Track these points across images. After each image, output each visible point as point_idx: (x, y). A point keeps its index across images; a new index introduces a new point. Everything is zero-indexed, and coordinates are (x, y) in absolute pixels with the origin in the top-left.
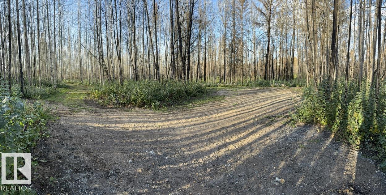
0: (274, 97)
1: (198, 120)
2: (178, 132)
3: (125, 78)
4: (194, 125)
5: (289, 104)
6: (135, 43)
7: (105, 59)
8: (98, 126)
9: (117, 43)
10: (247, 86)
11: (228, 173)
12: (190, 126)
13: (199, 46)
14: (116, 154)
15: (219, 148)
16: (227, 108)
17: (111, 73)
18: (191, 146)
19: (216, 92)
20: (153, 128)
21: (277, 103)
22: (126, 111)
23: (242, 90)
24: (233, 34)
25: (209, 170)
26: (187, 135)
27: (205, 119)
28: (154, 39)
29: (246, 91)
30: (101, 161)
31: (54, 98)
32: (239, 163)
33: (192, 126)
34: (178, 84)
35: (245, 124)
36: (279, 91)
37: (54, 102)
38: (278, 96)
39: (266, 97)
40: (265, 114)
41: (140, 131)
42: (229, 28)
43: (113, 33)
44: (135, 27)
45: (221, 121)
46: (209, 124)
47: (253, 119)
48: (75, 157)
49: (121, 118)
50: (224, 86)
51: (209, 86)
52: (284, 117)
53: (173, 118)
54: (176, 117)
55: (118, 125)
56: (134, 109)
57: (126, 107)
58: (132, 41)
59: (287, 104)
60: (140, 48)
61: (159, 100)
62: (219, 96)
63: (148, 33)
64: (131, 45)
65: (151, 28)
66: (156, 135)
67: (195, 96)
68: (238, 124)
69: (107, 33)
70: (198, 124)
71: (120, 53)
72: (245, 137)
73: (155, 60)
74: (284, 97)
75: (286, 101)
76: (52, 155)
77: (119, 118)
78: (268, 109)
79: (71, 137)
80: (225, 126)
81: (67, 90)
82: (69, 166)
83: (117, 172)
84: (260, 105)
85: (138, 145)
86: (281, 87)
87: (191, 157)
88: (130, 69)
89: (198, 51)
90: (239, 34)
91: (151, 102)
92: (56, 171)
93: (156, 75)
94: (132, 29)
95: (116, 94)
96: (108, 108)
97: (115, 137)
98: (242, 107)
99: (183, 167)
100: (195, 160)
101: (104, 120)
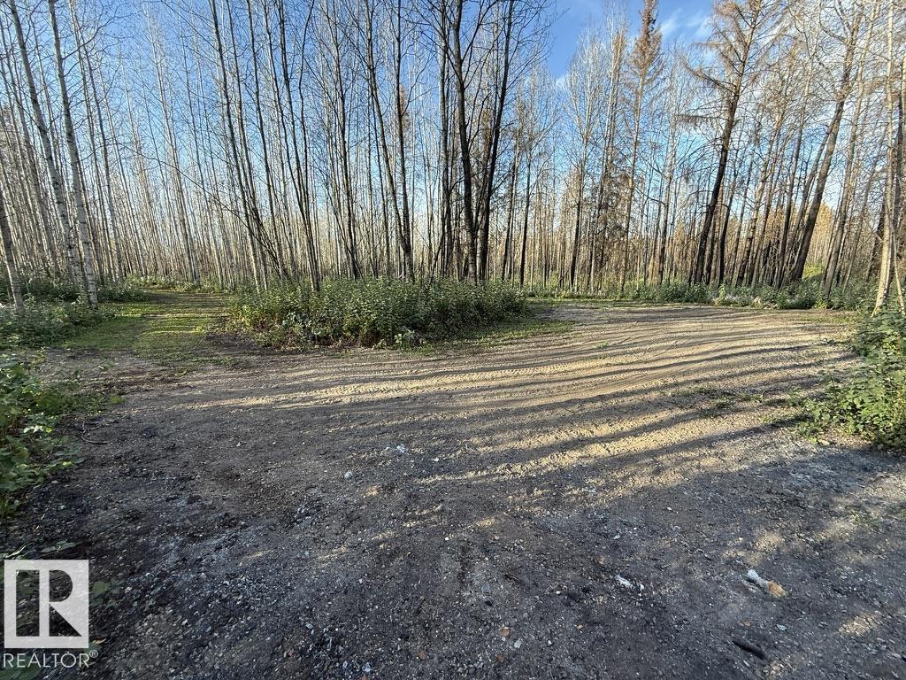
0: (725, 335)
1: (508, 377)
2: (461, 403)
3: (326, 273)
4: (500, 387)
5: (788, 364)
6: (347, 185)
7: (264, 220)
8: (257, 402)
9: (296, 181)
10: (634, 298)
11: (589, 509)
12: (489, 389)
13: (511, 195)
14: (311, 465)
15: (565, 447)
16: (580, 353)
17: (287, 258)
18: (492, 434)
19: (551, 311)
20: (400, 394)
21: (737, 355)
22: (333, 356)
23: (622, 309)
24: (607, 160)
25: (540, 492)
26: (482, 409)
27: (525, 374)
28: (397, 177)
29: (633, 312)
30: (272, 490)
31: (92, 339)
32: (620, 491)
33: (493, 389)
34: (459, 288)
35: (635, 399)
36: (744, 320)
37: (93, 352)
38: (739, 333)
39: (697, 333)
40: (697, 381)
41: (370, 403)
42: (596, 144)
43: (285, 152)
44: (346, 145)
45: (567, 383)
46: (533, 387)
47: (656, 389)
48: (192, 500)
49: (319, 375)
50: (572, 296)
51: (532, 295)
52: (770, 404)
53: (446, 369)
54: (456, 368)
55: (313, 394)
56: (352, 351)
57: (331, 347)
58: (340, 180)
59: (780, 365)
60: (362, 197)
61: (413, 327)
62: (559, 322)
63: (383, 162)
64: (337, 189)
65: (390, 149)
66: (410, 410)
67: (501, 319)
68: (615, 396)
69: (265, 149)
70: (510, 387)
71: (307, 206)
72: (635, 433)
73: (402, 228)
74: (765, 341)
75: (773, 354)
76: (101, 517)
77: (313, 375)
78: (706, 369)
79: (173, 448)
80: (579, 396)
81: (149, 308)
82: (171, 530)
83: (317, 507)
84: (677, 354)
85: (365, 435)
86: (747, 307)
87: (495, 460)
88: (337, 248)
89: (507, 207)
90: (625, 158)
91: (395, 332)
92: (121, 562)
93: (403, 267)
94: (338, 147)
95: (304, 312)
96: (284, 353)
97: (305, 425)
98: (625, 353)
99: (477, 479)
100: (503, 465)
101: (274, 386)
